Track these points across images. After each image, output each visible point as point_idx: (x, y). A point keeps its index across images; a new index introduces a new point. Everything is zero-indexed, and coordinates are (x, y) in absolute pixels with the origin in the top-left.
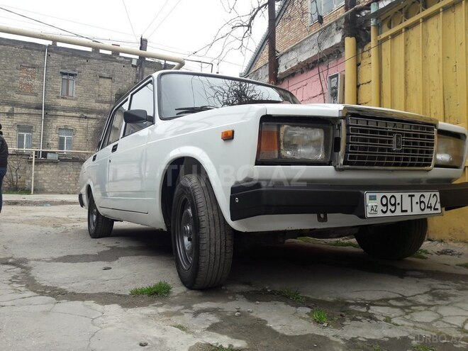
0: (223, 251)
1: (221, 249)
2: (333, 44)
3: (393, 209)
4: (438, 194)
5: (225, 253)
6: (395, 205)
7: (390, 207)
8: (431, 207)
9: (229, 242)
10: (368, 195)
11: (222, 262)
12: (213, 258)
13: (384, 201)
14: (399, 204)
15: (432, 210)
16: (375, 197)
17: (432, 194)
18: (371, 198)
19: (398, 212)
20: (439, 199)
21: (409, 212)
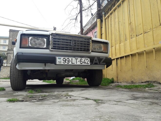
0: (18, 77)
1: (17, 76)
2: (95, 22)
3: (68, 62)
4: (89, 59)
5: (19, 77)
6: (69, 61)
7: (66, 61)
8: (85, 63)
9: (20, 74)
10: (57, 58)
11: (18, 80)
12: (14, 79)
13: (64, 60)
14: (71, 61)
15: (86, 64)
16: (60, 59)
17: (86, 59)
18: (59, 59)
19: (70, 63)
20: (89, 61)
21: (75, 64)
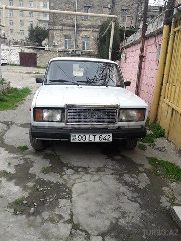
2: (160, 27)
4: (111, 135)
6: (85, 138)
7: (82, 139)
13: (80, 137)
14: (87, 138)
15: (106, 141)
16: (75, 136)
17: (107, 135)
18: (73, 136)
19: (87, 141)
20: (111, 137)
21: (93, 141)
